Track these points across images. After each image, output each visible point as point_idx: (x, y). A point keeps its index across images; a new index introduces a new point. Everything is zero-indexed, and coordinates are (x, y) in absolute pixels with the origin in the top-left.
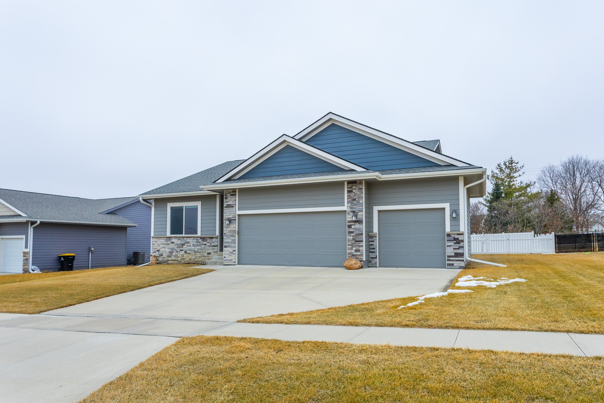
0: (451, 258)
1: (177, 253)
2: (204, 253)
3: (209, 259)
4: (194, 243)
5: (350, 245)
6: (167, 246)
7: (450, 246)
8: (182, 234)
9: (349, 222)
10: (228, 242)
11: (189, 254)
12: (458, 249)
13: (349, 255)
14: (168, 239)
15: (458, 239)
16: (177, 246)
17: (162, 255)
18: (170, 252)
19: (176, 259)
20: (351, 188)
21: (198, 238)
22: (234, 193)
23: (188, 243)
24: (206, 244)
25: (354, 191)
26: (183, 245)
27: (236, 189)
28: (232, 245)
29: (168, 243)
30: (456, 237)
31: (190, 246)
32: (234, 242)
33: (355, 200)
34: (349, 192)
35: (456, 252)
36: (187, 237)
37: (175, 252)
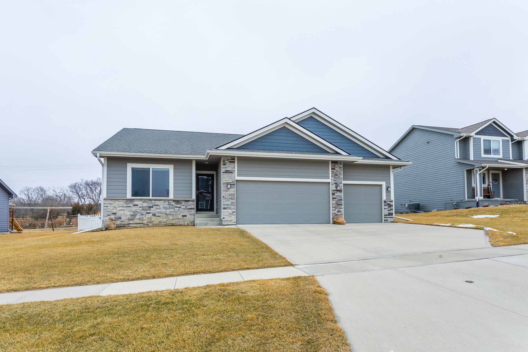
0: (387, 216)
1: (142, 216)
2: (177, 216)
3: (184, 221)
4: (166, 206)
5: (334, 207)
6: (127, 209)
7: (386, 209)
8: (149, 196)
9: (333, 191)
10: (228, 205)
11: (159, 216)
12: (390, 210)
13: (333, 215)
14: (129, 201)
15: (390, 204)
16: (141, 209)
17: (120, 218)
18: (131, 215)
19: (141, 222)
20: (334, 166)
21: (171, 201)
22: (233, 161)
23: (157, 205)
24: (180, 207)
25: (336, 169)
26: (150, 207)
27: (234, 157)
28: (231, 207)
29: (128, 205)
30: (389, 203)
31: (159, 209)
32: (234, 204)
33: (337, 175)
34: (332, 169)
35: (389, 212)
36: (157, 200)
37: (140, 214)
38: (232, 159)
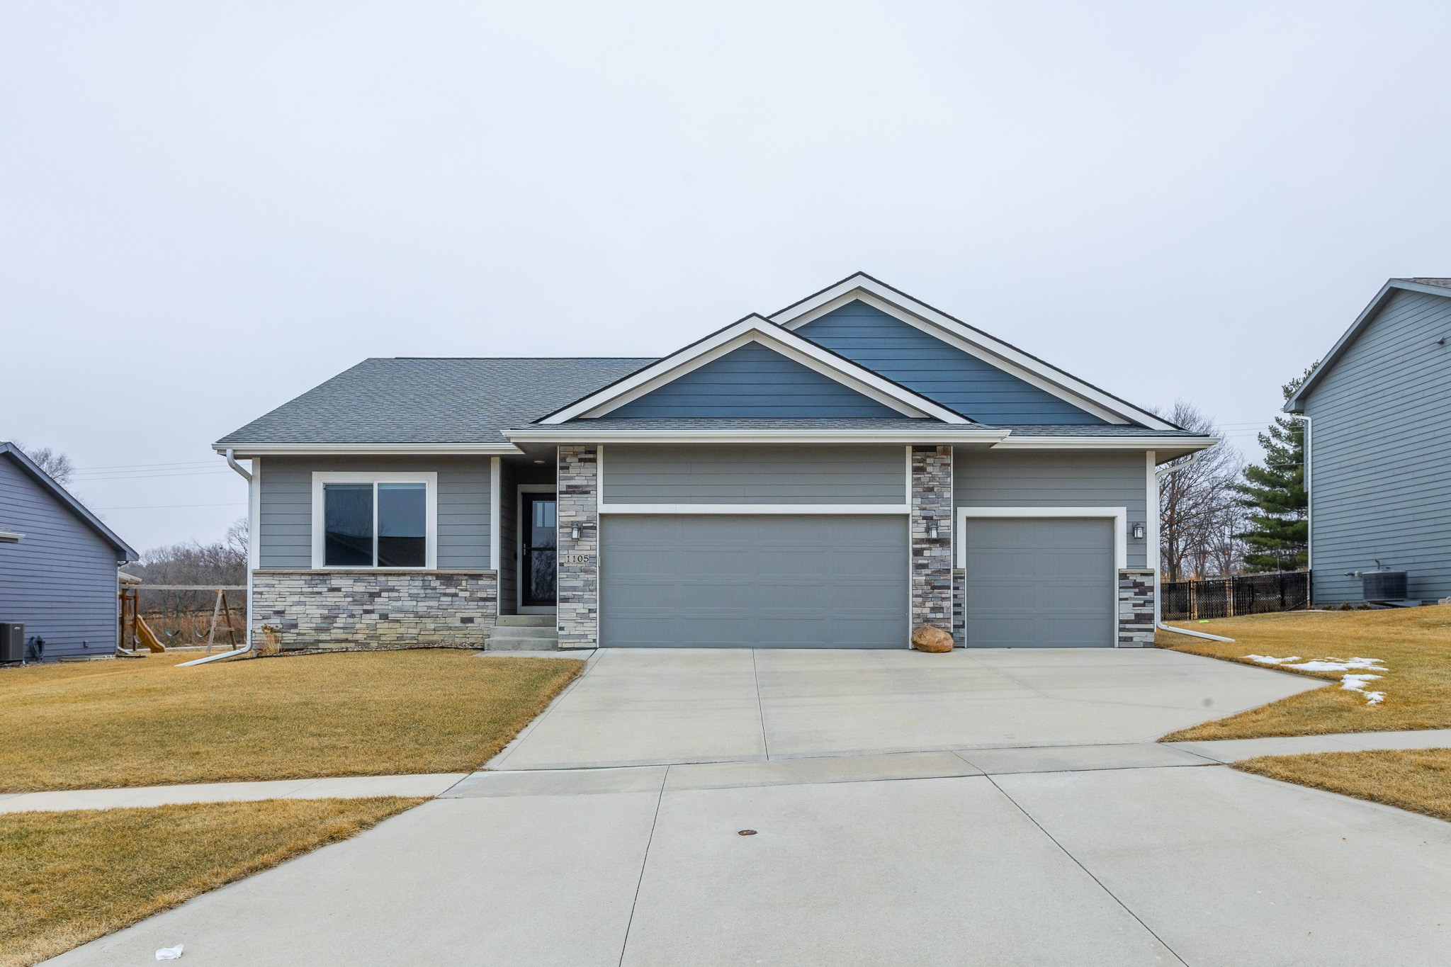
0: (1128, 626)
1: (351, 620)
2: (448, 620)
3: (468, 636)
4: (415, 591)
5: (920, 596)
6: (313, 599)
7: (1126, 599)
8: (371, 563)
9: (917, 541)
10: (574, 589)
11: (398, 621)
12: (1143, 605)
13: (918, 620)
14: (317, 577)
15: (1142, 584)
16: (350, 599)
17: (295, 626)
18: (324, 617)
19: (350, 637)
20: (923, 461)
21: (430, 578)
22: (591, 456)
23: (392, 590)
24: (456, 595)
25: (929, 469)
26: (373, 595)
27: (596, 445)
28: (585, 597)
29: (316, 590)
30: (1139, 579)
31: (399, 599)
32: (591, 587)
33: (931, 490)
34: (916, 470)
35: (1139, 612)
36: (390, 575)
37: (345, 615)
38: (588, 453)
